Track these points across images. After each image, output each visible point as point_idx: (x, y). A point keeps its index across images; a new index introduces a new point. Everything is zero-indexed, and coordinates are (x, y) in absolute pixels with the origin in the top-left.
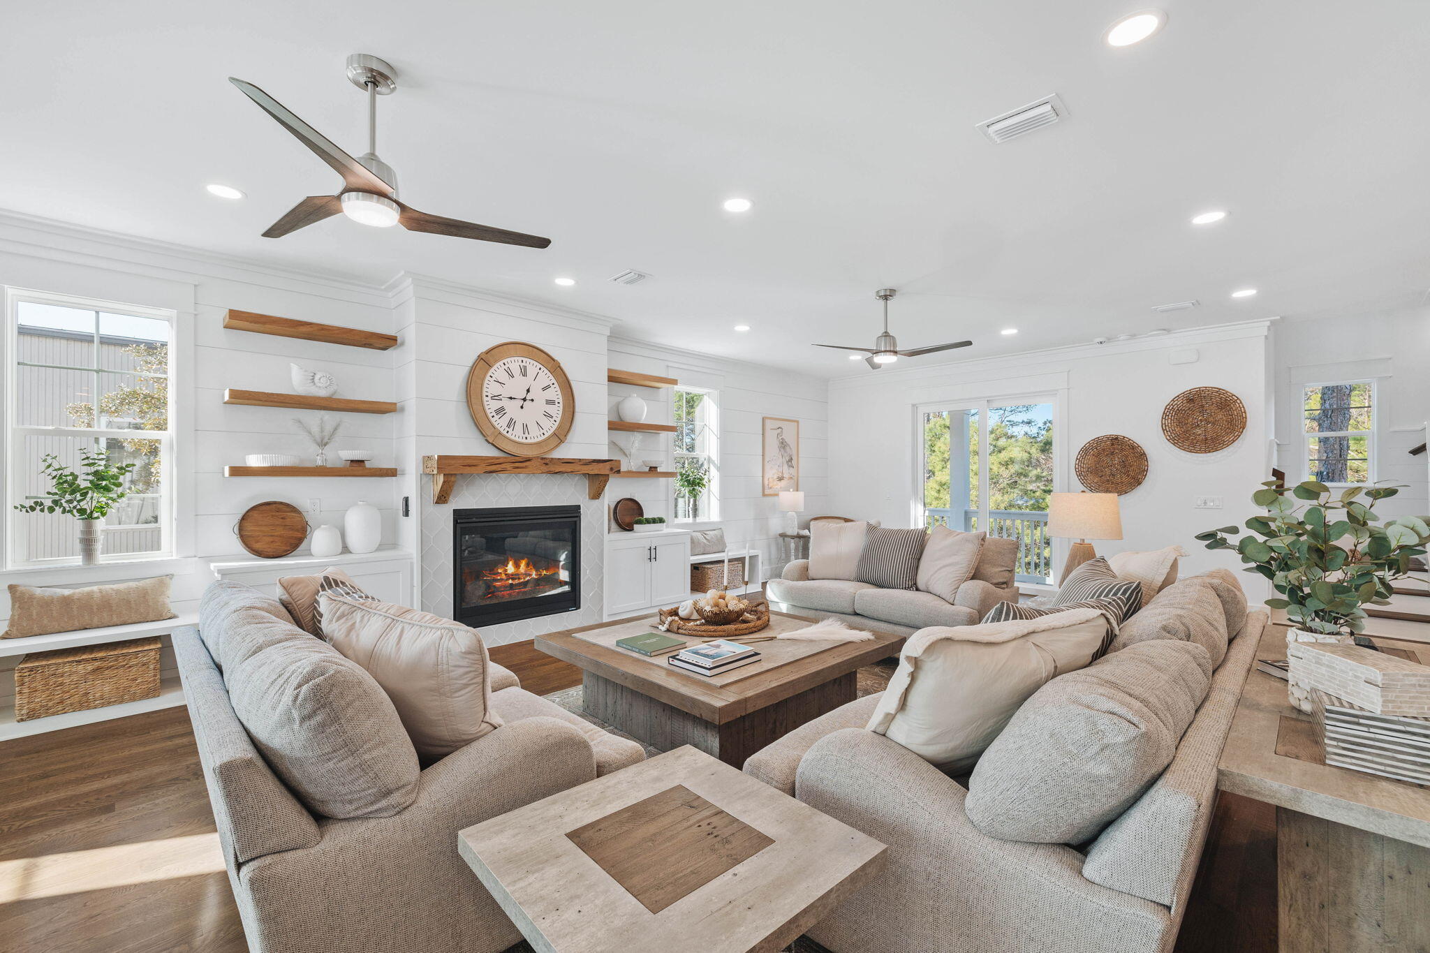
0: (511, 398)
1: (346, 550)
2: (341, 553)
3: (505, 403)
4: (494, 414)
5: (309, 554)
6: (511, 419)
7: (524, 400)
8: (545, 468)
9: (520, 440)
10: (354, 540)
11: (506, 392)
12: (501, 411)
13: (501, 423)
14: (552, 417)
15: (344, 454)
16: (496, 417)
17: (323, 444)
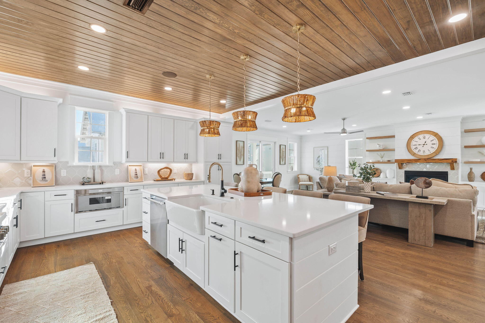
0: (419, 145)
1: (387, 177)
2: (386, 178)
3: (418, 146)
4: (414, 149)
5: (380, 177)
6: (419, 150)
7: (424, 145)
8: (425, 161)
9: (422, 155)
10: (388, 176)
11: (418, 143)
12: (416, 148)
13: (416, 151)
14: (434, 148)
15: (386, 159)
16: (415, 150)
17: (382, 158)
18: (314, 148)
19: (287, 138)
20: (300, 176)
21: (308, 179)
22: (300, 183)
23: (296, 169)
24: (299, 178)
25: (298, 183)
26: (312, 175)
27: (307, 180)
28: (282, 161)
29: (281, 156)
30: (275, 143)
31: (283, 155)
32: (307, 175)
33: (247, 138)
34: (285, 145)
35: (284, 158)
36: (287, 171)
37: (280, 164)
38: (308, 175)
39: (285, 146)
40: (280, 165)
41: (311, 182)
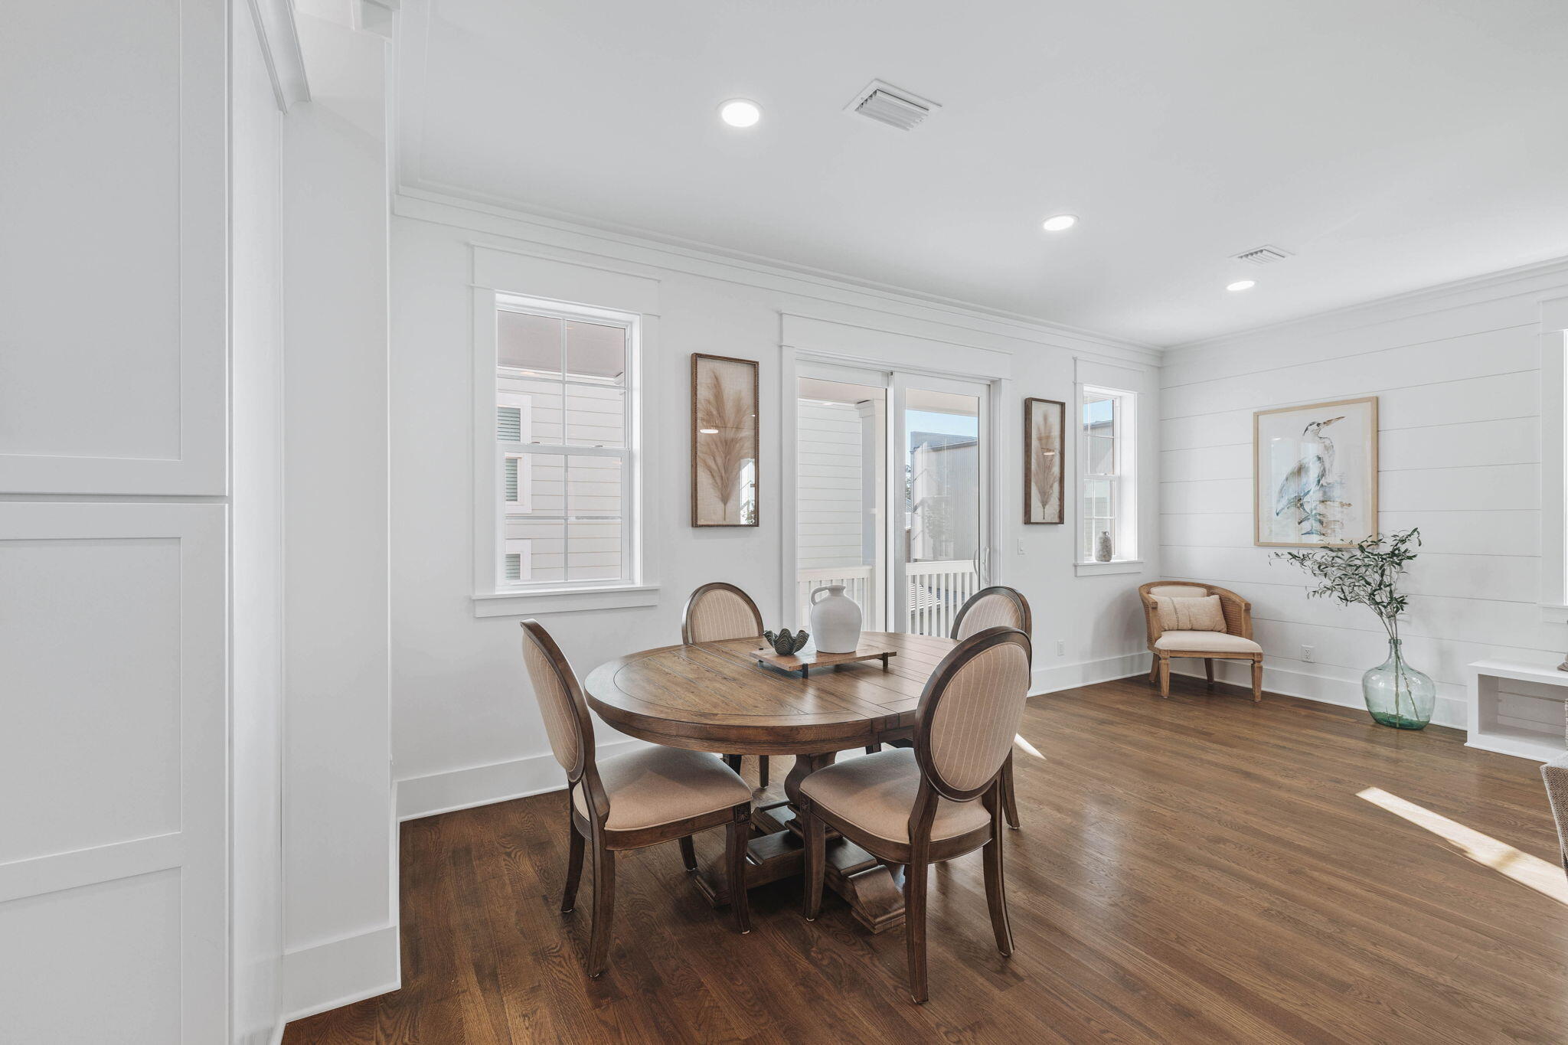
18: (1257, 416)
19: (1075, 360)
20: (1158, 595)
21: (1220, 617)
22: (1168, 641)
23: (1127, 547)
24: (1155, 608)
25: (1151, 640)
26: (1243, 589)
27: (1206, 621)
28: (1044, 504)
29: (1034, 467)
30: (993, 385)
31: (1046, 467)
32: (1204, 591)
33: (781, 338)
34: (1062, 405)
35: (1056, 486)
36: (1076, 566)
37: (1028, 521)
38: (1210, 590)
39: (1057, 408)
40: (1027, 526)
41: (1240, 635)
